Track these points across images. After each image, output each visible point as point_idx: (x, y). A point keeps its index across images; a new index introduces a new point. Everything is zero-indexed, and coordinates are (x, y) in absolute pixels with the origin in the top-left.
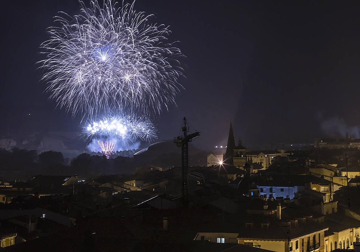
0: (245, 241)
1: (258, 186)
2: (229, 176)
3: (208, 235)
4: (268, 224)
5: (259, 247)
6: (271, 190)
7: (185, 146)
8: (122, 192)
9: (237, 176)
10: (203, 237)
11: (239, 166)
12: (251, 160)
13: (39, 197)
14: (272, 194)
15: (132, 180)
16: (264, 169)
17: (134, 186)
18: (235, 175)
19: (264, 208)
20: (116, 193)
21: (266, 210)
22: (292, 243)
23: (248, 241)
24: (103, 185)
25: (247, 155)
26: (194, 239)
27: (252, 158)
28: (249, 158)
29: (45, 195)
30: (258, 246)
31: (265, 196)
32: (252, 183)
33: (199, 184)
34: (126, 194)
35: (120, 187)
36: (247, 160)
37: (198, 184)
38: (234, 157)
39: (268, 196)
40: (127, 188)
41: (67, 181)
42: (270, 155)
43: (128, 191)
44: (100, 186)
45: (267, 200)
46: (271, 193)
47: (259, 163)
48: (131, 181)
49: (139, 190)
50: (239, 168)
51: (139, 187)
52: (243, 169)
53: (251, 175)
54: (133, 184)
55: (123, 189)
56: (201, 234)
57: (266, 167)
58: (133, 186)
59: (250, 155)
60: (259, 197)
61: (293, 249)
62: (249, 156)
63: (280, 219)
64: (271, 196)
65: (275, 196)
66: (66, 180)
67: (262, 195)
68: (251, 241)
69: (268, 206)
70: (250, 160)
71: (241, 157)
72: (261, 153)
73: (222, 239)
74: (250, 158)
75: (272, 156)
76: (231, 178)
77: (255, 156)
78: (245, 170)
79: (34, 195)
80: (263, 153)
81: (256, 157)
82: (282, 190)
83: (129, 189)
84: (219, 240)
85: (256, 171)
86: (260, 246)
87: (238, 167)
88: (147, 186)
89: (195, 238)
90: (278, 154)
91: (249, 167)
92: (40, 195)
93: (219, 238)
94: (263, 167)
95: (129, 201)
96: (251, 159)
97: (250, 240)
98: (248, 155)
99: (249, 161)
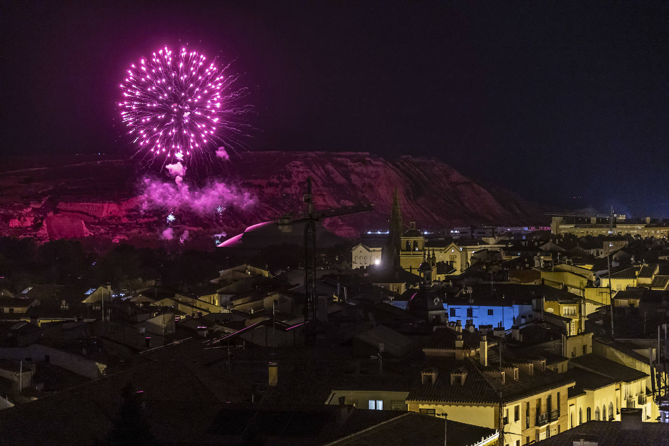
0: (421, 406)
1: (445, 306)
2: (392, 287)
3: (351, 396)
4: (464, 376)
5: (444, 417)
6: (470, 313)
7: (310, 230)
8: (193, 314)
9: (407, 286)
10: (342, 399)
11: (411, 267)
12: (434, 257)
13: (40, 325)
14: (472, 320)
15: (211, 294)
16: (458, 273)
17: (217, 304)
18: (403, 285)
19: (456, 346)
20: (182, 317)
21: (458, 348)
22: (507, 410)
23: (426, 406)
24: (158, 304)
25: (425, 248)
26: (327, 403)
27: (436, 252)
28: (429, 253)
29: (50, 321)
30: (443, 415)
31: (458, 324)
32: (435, 300)
33: (337, 300)
34: (201, 319)
35: (190, 306)
36: (427, 257)
37: (335, 300)
38: (402, 251)
39: (463, 324)
40: (202, 307)
41: (91, 296)
42: (468, 247)
43: (205, 314)
44: (152, 305)
45: (461, 331)
46: (469, 319)
47: (447, 262)
48: (210, 296)
49: (226, 311)
50: (411, 271)
51: (225, 307)
52: (418, 274)
53: (433, 285)
54: (214, 301)
55: (195, 310)
56: (339, 394)
57: (461, 270)
58: (214, 304)
59: (431, 248)
60: (448, 325)
61: (509, 422)
62: (429, 250)
63: (486, 365)
64: (469, 324)
65: (477, 323)
66: (89, 293)
67: (453, 322)
68: (432, 407)
69: (463, 342)
70: (431, 256)
71: (414, 250)
72: (453, 244)
73: (377, 402)
74: (431, 253)
75: (472, 249)
76: (395, 290)
77: (441, 250)
78: (422, 275)
79: (29, 321)
80: (455, 243)
81: (443, 252)
82: (490, 312)
83: (207, 311)
84: (372, 405)
85: (442, 277)
86: (446, 415)
87: (409, 270)
88: (240, 304)
89: (329, 400)
90: (483, 246)
91: (430, 269)
92: (41, 321)
93: (372, 399)
94: (456, 270)
95: (205, 332)
96: (434, 254)
97: (430, 404)
98: (427, 248)
99: (429, 258)
